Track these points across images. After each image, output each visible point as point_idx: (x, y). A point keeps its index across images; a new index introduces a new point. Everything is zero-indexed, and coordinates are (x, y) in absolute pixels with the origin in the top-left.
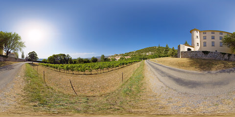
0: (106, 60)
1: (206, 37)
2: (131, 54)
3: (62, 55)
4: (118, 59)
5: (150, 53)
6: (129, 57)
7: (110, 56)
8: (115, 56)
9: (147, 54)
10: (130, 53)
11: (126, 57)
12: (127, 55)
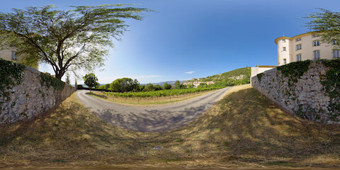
0: (181, 87)
1: (300, 45)
2: (216, 78)
3: (127, 80)
4: (197, 85)
5: (242, 76)
6: (212, 82)
7: (185, 81)
8: (193, 81)
9: (238, 78)
10: (214, 76)
11: (208, 83)
12: (210, 79)
